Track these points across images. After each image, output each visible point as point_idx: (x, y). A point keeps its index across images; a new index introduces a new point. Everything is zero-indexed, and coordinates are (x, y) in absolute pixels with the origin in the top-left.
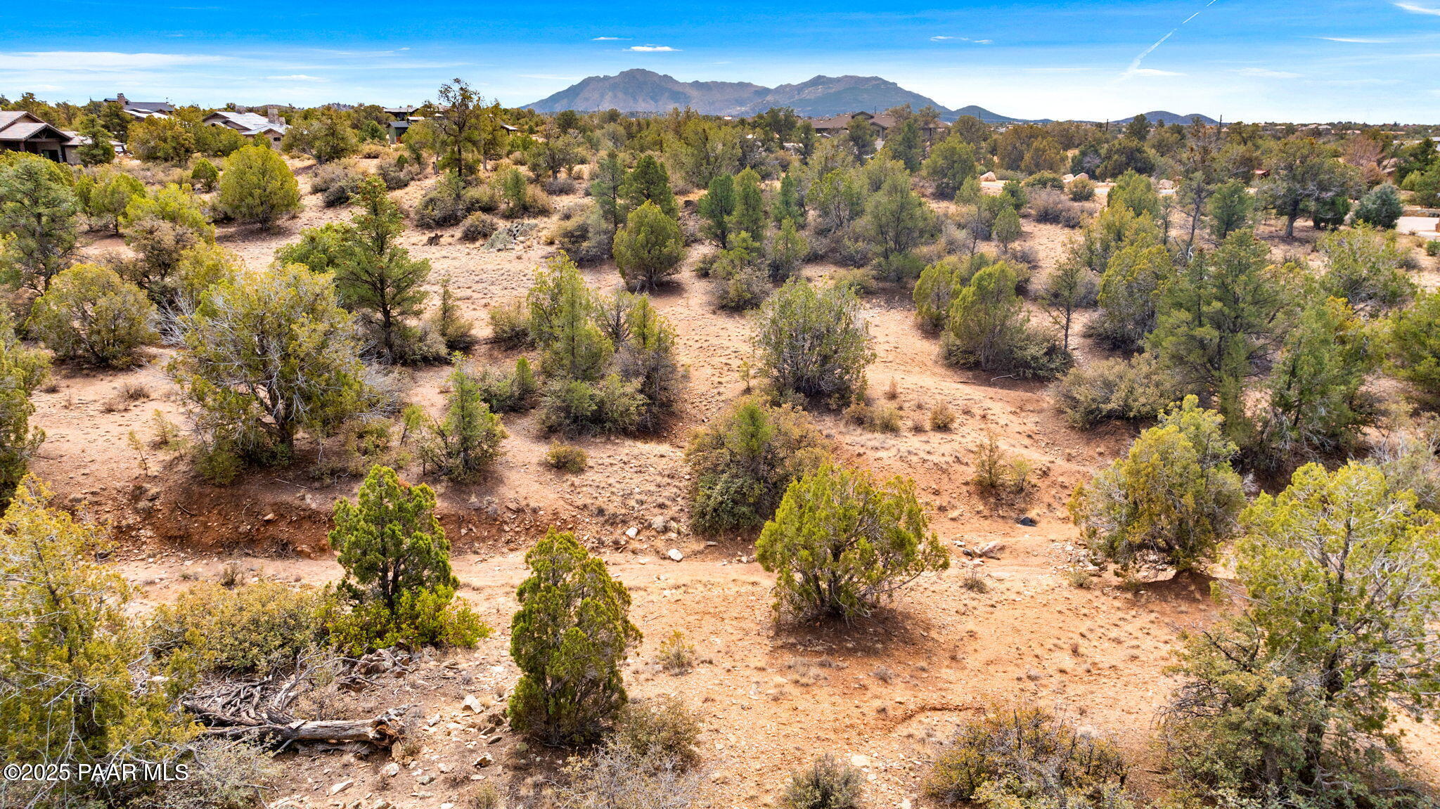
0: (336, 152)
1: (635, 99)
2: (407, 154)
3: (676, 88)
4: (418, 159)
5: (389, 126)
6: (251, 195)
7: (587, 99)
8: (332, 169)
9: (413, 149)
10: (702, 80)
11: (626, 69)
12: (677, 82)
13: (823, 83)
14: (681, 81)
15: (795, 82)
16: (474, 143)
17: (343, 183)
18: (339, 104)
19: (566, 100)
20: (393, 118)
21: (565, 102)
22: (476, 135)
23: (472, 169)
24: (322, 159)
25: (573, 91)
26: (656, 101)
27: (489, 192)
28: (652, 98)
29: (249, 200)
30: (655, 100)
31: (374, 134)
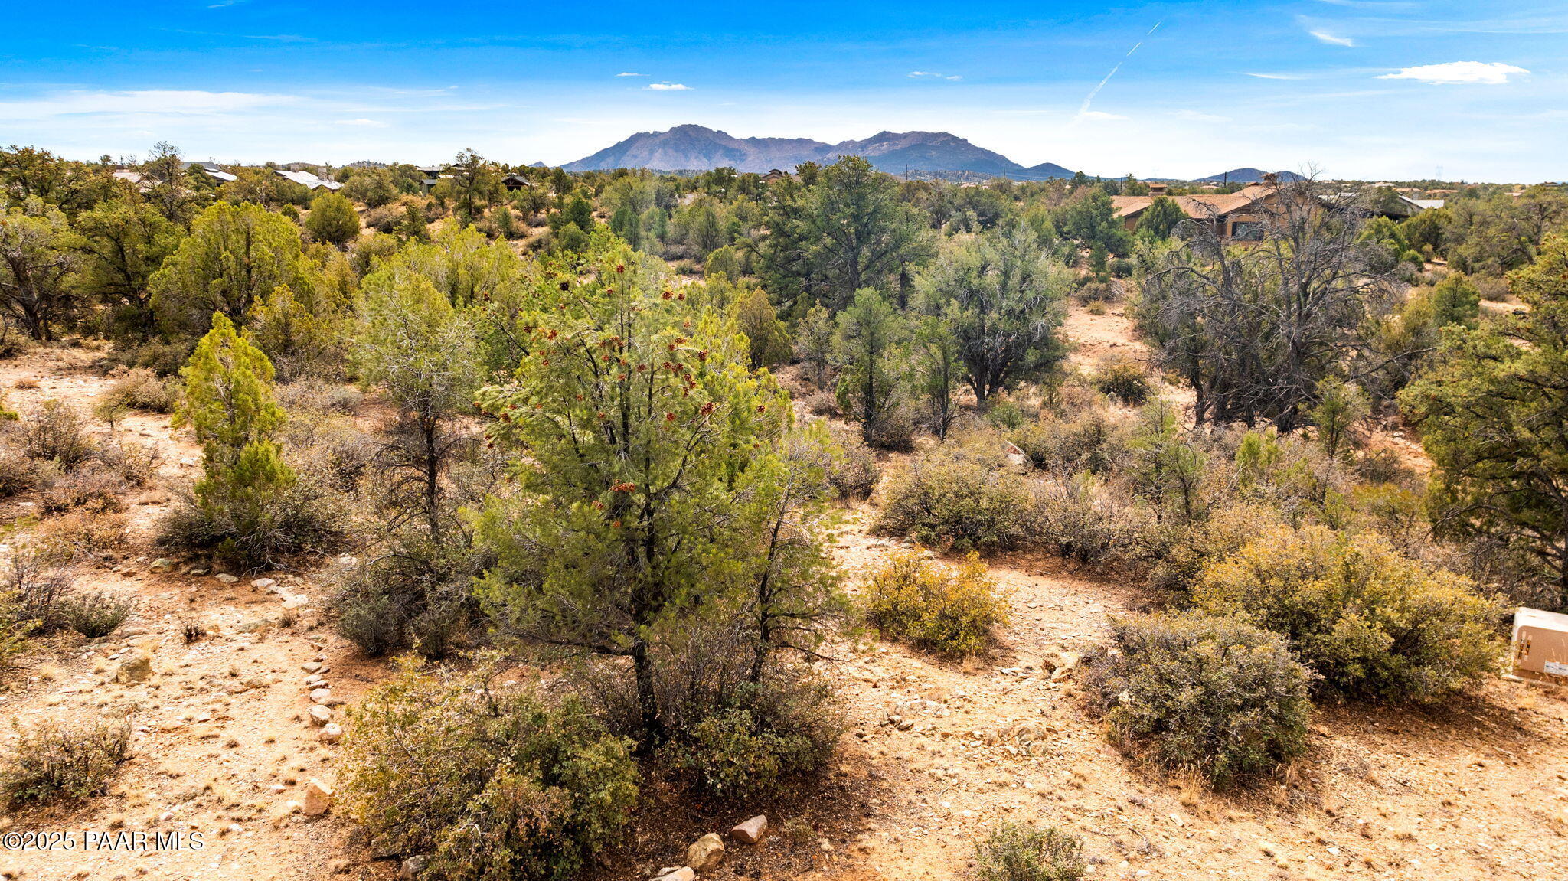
0: (382, 201)
1: (686, 156)
2: (434, 201)
3: (731, 145)
4: (442, 204)
5: (422, 183)
6: (331, 225)
7: (635, 157)
8: (380, 211)
9: (438, 198)
10: (758, 137)
11: (677, 125)
12: (731, 138)
13: (888, 140)
14: (736, 137)
15: (858, 139)
16: (480, 192)
17: (390, 219)
18: (369, 163)
19: (612, 158)
20: (425, 176)
21: (611, 160)
22: (482, 187)
23: (479, 210)
24: (371, 205)
25: (621, 148)
26: (709, 159)
27: (488, 224)
28: (705, 156)
29: (329, 228)
30: (708, 156)
31: (409, 189)
